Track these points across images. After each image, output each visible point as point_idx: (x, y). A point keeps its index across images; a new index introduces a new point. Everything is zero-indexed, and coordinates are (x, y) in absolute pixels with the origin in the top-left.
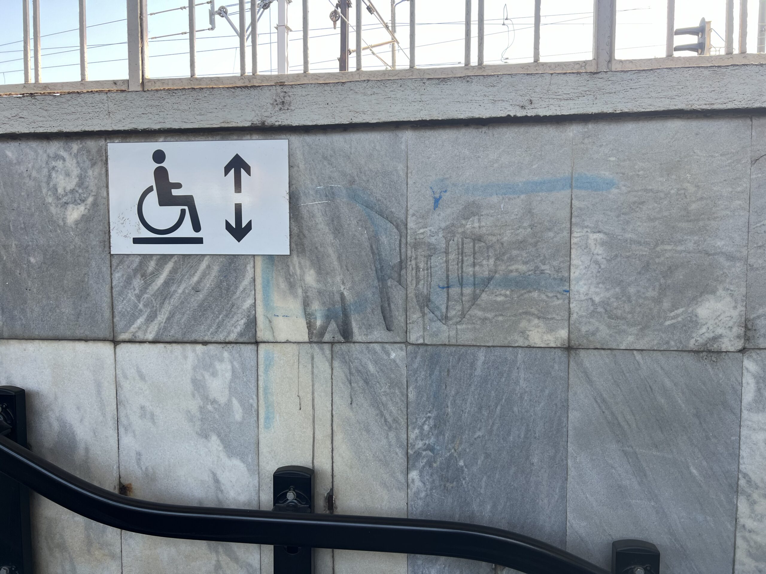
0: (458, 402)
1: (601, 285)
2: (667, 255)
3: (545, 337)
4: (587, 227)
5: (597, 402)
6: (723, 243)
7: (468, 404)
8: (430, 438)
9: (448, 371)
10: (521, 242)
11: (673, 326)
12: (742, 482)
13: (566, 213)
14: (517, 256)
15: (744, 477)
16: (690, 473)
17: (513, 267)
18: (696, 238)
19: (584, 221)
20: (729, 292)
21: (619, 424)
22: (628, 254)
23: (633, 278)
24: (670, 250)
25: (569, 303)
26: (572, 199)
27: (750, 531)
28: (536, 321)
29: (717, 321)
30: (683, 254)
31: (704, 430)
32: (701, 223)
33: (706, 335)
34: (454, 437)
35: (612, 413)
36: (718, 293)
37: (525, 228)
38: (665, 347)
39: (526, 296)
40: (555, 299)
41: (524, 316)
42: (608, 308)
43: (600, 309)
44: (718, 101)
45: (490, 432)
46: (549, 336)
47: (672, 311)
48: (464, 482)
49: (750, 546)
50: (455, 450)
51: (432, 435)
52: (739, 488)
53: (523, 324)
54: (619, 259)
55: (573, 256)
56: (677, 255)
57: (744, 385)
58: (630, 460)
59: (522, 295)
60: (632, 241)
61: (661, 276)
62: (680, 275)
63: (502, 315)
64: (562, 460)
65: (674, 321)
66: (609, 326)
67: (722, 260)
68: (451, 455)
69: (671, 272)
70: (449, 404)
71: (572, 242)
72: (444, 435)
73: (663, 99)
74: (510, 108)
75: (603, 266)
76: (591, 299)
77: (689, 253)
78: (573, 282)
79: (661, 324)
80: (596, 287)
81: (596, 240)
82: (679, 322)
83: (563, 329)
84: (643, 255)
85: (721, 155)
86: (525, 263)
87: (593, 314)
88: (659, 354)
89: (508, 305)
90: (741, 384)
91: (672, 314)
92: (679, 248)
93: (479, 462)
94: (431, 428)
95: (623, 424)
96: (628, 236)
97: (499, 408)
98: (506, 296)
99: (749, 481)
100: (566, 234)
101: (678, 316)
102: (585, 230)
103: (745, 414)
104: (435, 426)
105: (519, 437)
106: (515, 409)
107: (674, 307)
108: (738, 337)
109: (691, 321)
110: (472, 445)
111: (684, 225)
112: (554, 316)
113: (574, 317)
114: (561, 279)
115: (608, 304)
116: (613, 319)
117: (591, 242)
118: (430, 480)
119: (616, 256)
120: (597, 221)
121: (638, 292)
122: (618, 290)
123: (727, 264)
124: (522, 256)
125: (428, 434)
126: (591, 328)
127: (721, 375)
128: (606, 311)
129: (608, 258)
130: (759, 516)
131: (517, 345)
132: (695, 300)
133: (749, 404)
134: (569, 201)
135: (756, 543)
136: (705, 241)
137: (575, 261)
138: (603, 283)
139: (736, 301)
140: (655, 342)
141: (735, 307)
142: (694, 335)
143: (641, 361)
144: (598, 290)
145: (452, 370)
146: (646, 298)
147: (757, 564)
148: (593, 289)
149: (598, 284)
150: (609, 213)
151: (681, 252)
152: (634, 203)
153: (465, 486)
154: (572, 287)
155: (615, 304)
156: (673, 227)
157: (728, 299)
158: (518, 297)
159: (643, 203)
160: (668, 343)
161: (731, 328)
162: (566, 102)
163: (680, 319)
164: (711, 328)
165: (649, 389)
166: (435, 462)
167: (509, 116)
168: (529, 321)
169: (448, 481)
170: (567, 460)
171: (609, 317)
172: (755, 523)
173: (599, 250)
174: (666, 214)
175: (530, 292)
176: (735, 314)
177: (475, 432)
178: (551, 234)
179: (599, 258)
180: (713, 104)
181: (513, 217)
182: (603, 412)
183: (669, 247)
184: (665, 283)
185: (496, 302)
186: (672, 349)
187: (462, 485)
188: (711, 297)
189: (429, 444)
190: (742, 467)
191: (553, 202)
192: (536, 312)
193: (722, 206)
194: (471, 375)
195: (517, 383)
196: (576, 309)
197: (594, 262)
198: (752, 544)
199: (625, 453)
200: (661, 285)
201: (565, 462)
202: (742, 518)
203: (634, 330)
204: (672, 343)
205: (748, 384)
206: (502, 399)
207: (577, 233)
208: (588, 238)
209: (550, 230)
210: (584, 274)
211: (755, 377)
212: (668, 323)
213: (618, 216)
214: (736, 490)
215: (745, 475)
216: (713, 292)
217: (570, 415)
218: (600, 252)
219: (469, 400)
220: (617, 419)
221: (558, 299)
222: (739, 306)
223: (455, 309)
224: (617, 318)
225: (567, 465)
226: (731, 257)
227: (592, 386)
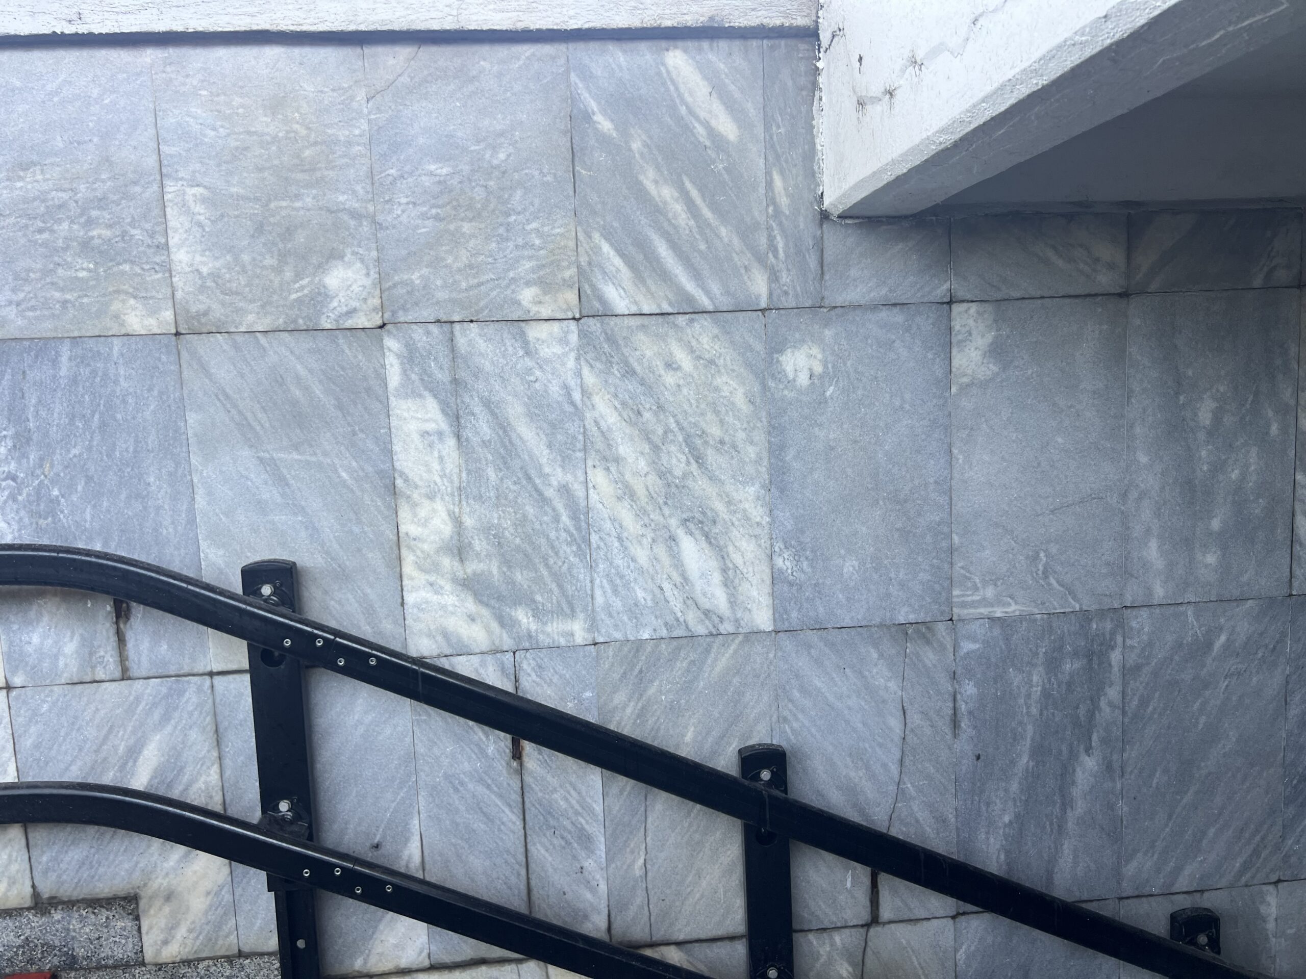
0: (43, 413)
1: (207, 253)
2: (283, 213)
3: (146, 322)
4: (182, 179)
5: (219, 400)
6: (346, 197)
7: (56, 415)
8: (9, 463)
9: (24, 372)
10: (101, 200)
11: (299, 301)
12: (399, 482)
13: (151, 161)
14: (97, 218)
15: (401, 476)
16: (339, 477)
17: (95, 233)
18: (314, 192)
19: (177, 171)
20: (359, 256)
21: (249, 424)
22: (236, 213)
23: (245, 243)
24: (286, 207)
25: (171, 277)
26: (159, 144)
27: (415, 539)
28: (132, 302)
29: (349, 292)
30: (302, 212)
31: (349, 424)
32: (318, 174)
33: (338, 309)
34: (42, 459)
35: (240, 413)
36: (346, 259)
37: (103, 181)
38: (292, 327)
39: (115, 269)
40: (153, 272)
41: (116, 296)
42: (220, 281)
43: (209, 283)
44: (308, 21)
45: (89, 449)
46: (150, 320)
47: (295, 282)
48: (62, 516)
49: (418, 557)
50: (46, 476)
51: (13, 459)
52: (397, 490)
53: (115, 306)
54: (226, 219)
55: (169, 217)
56: (295, 213)
57: (387, 367)
58: (268, 469)
59: (110, 268)
60: (240, 197)
61: (278, 239)
62: (301, 237)
63: (86, 296)
64: (185, 476)
65: (299, 294)
66: (223, 304)
67: (346, 217)
68: (41, 482)
69: (290, 234)
70: (30, 417)
71: (166, 198)
72: (28, 458)
73: (243, 17)
74: (54, 23)
75: (207, 229)
76: (197, 270)
77: (309, 210)
78: (173, 250)
79: (286, 299)
80: (202, 256)
81: (194, 195)
82: (306, 296)
83: (167, 310)
84: (254, 214)
85: (333, 90)
86: (110, 226)
87: (202, 288)
88: (286, 334)
89: (92, 283)
90: (383, 366)
91: (297, 285)
92: (298, 204)
93: (80, 488)
94: (9, 450)
95: (255, 424)
96: (234, 190)
97: (97, 416)
98: (89, 270)
99: (406, 480)
100: (155, 187)
101: (302, 288)
102: (181, 183)
103: (393, 402)
104: (15, 446)
105: (127, 450)
106: (119, 416)
107: (298, 276)
108: (375, 309)
109: (319, 294)
110: (66, 467)
111: (300, 176)
112: (154, 293)
113: (179, 295)
114: (158, 247)
115: (219, 277)
116: (227, 294)
117: (189, 198)
118: (17, 518)
119: (222, 216)
120: (194, 172)
121: (254, 259)
122: (229, 258)
123: (352, 223)
124: (104, 218)
125: (7, 458)
126: (202, 307)
127: (360, 357)
128: (217, 284)
129: (213, 218)
130: (423, 520)
131: (110, 334)
132: (321, 268)
133: (396, 390)
134: (156, 146)
135: (423, 552)
136: (325, 195)
137: (173, 222)
138: (210, 250)
139: (367, 268)
140: (281, 321)
141: (368, 275)
142: (325, 310)
143: (266, 345)
144: (204, 259)
145: (28, 372)
146: (263, 268)
147: (427, 577)
148: (198, 258)
149: (204, 251)
150: (207, 161)
151: (297, 210)
152: (237, 148)
153: (65, 521)
154: (172, 257)
155: (227, 276)
156: (286, 179)
157: (358, 265)
158: (105, 271)
159: (246, 149)
160: (295, 321)
161: (365, 300)
162: (125, 17)
163: (306, 291)
164: (343, 300)
165: (280, 379)
166: (20, 495)
167: (54, 32)
168: (123, 301)
169: (40, 517)
170: (191, 475)
171: (222, 293)
172: (420, 529)
173: (199, 208)
174: (276, 162)
175: (119, 264)
176: (368, 282)
177: (68, 451)
178: (138, 189)
179: (202, 218)
180: (301, 25)
181: (86, 166)
182: (229, 412)
183: (284, 204)
184: (285, 247)
185: (76, 278)
186: (302, 328)
187: (60, 520)
188: (339, 263)
189: (9, 472)
190: (397, 465)
191: (135, 148)
192: (131, 290)
193: (341, 153)
194: (54, 377)
195: (116, 382)
196: (181, 284)
197: (196, 223)
198: (419, 553)
199: (261, 459)
200: (279, 250)
201: (189, 478)
202: (404, 524)
203: (253, 307)
204: (301, 321)
205: (392, 365)
206: (99, 405)
207: (171, 188)
208: (184, 193)
209: (135, 183)
210: (186, 239)
211: (398, 356)
212: (294, 296)
213: (219, 165)
214: (393, 491)
215: (402, 474)
216: (341, 257)
217: (188, 418)
218: (202, 211)
219: (57, 410)
220: (246, 419)
221: (156, 271)
222: (372, 273)
223: (23, 291)
224: (231, 293)
225: (192, 481)
226: (355, 215)
227: (211, 380)
